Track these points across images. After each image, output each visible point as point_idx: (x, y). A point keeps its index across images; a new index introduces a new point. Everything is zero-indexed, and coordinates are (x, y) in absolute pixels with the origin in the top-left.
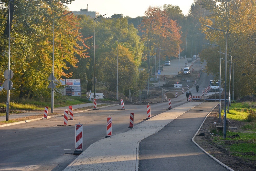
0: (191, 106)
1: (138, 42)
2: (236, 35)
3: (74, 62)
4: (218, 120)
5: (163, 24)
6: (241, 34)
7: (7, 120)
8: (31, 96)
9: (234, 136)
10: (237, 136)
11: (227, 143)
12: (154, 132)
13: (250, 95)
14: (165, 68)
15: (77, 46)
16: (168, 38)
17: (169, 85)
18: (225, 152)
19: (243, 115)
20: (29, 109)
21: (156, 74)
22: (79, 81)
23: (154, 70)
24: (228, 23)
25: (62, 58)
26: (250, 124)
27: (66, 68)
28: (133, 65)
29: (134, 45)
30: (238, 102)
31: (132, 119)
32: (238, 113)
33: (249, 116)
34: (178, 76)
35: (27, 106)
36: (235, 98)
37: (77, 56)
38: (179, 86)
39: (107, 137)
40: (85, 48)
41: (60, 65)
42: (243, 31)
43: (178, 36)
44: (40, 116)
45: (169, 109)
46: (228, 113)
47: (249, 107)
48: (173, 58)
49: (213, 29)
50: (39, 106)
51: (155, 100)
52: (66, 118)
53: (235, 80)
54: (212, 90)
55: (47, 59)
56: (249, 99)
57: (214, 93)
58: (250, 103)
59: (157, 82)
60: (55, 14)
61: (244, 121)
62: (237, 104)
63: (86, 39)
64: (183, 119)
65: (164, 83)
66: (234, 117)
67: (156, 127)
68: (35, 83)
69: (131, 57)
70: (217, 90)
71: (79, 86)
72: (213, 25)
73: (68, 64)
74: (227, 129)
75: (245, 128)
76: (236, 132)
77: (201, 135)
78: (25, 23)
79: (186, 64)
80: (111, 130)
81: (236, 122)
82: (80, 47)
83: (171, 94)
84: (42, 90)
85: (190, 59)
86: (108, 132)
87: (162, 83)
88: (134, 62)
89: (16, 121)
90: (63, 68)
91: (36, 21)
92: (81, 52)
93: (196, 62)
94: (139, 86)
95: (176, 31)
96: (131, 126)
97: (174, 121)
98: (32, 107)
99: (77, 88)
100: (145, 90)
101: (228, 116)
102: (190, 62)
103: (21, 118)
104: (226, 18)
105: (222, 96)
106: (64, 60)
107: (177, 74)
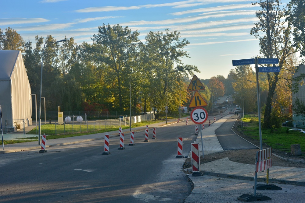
0: (229, 116)
1: (208, 92)
2: (246, 89)
3: (186, 101)
4: (239, 122)
5: (217, 83)
6: (248, 88)
7: (166, 123)
8: (171, 114)
9: (245, 128)
10: (246, 128)
11: (243, 131)
12: (218, 127)
13: (252, 111)
14: (218, 101)
15: (187, 95)
16: (219, 89)
17: (220, 107)
18: (242, 133)
19: (248, 120)
20: (171, 119)
21: (215, 103)
22: (187, 107)
23: (214, 101)
24: (243, 85)
25: (182, 100)
26: (251, 124)
27: (183, 103)
28: (207, 101)
29: (207, 93)
30: (247, 114)
31: (210, 122)
32: (247, 119)
33: (251, 121)
34: (223, 104)
35: (170, 118)
36: (246, 113)
37: (187, 99)
38: (224, 108)
39: (203, 129)
40: (190, 96)
41: (181, 102)
42: (249, 87)
43: (223, 88)
44: (176, 121)
45: (222, 118)
46: (243, 119)
47: (251, 117)
48: (221, 96)
49: (237, 87)
50: (174, 117)
51: (215, 114)
52: (187, 122)
53: (246, 106)
54: (237, 109)
55: (177, 100)
56: (251, 113)
57: (238, 111)
58: (251, 115)
59: (215, 106)
60: (181, 85)
61: (249, 122)
62: (247, 115)
63: (190, 93)
64: (227, 122)
65: (218, 106)
66: (245, 121)
67: (218, 125)
68: (173, 109)
69: (206, 97)
70: (239, 109)
71: (187, 109)
72: (237, 86)
73: (184, 102)
74: (243, 126)
75: (249, 125)
76: (246, 127)
77: (234, 128)
78: (171, 89)
79: (227, 98)
80: (204, 127)
81: (246, 123)
82: (188, 96)
83: (221, 111)
84: (175, 111)
85: (228, 96)
86: (203, 127)
87: (217, 107)
88: (207, 99)
89: (169, 124)
90: (182, 103)
91: (174, 88)
92: (189, 97)
93: (230, 98)
94: (209, 108)
95: (222, 86)
96: (209, 125)
97: (224, 123)
98: (172, 118)
99: (186, 110)
100: (211, 110)
101: (243, 120)
102: (228, 98)
103: (170, 122)
104: (242, 83)
105: (241, 112)
106: (183, 101)
107: (223, 103)
